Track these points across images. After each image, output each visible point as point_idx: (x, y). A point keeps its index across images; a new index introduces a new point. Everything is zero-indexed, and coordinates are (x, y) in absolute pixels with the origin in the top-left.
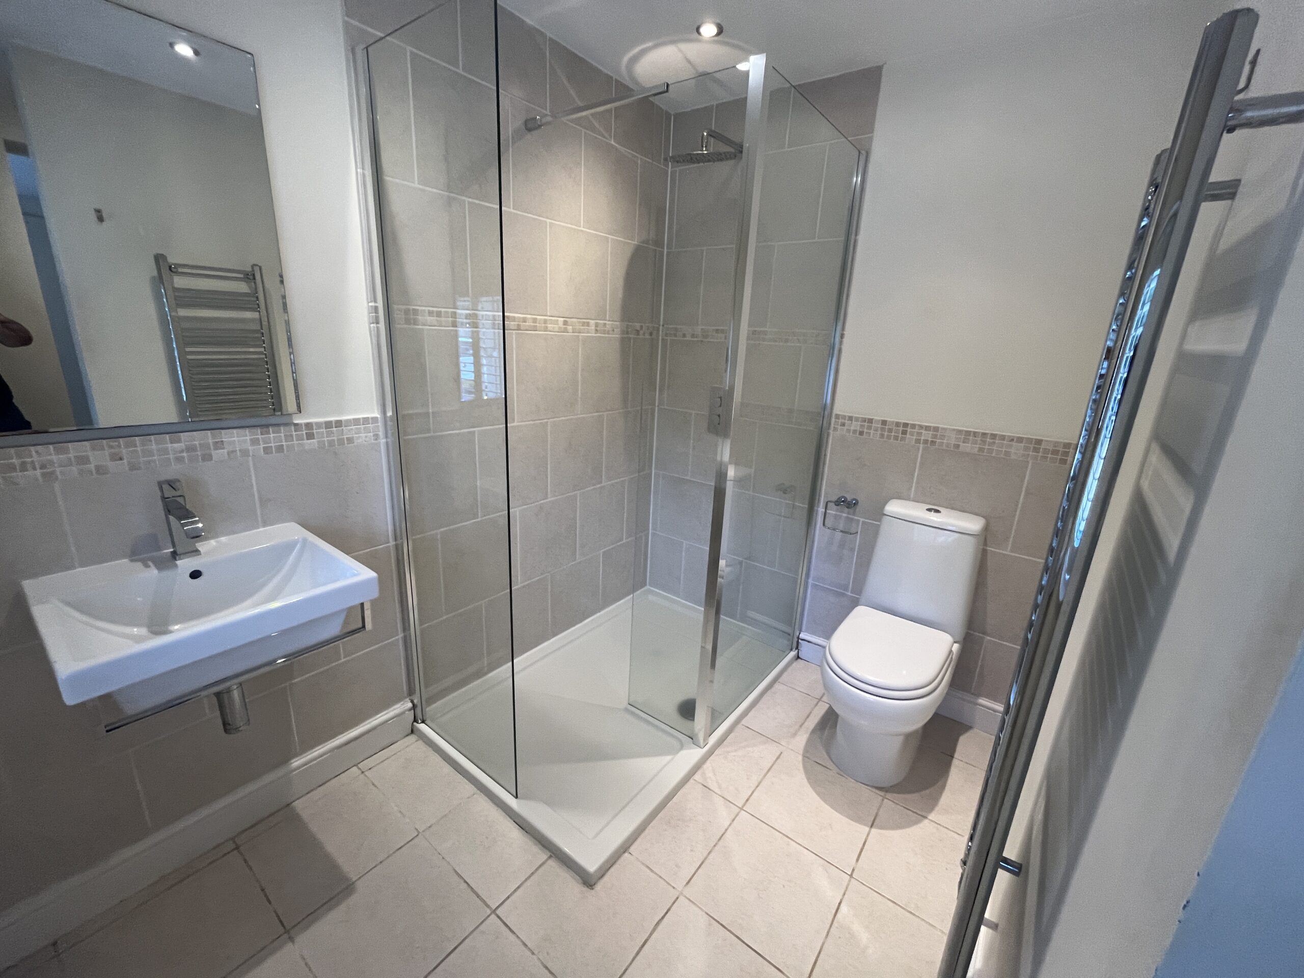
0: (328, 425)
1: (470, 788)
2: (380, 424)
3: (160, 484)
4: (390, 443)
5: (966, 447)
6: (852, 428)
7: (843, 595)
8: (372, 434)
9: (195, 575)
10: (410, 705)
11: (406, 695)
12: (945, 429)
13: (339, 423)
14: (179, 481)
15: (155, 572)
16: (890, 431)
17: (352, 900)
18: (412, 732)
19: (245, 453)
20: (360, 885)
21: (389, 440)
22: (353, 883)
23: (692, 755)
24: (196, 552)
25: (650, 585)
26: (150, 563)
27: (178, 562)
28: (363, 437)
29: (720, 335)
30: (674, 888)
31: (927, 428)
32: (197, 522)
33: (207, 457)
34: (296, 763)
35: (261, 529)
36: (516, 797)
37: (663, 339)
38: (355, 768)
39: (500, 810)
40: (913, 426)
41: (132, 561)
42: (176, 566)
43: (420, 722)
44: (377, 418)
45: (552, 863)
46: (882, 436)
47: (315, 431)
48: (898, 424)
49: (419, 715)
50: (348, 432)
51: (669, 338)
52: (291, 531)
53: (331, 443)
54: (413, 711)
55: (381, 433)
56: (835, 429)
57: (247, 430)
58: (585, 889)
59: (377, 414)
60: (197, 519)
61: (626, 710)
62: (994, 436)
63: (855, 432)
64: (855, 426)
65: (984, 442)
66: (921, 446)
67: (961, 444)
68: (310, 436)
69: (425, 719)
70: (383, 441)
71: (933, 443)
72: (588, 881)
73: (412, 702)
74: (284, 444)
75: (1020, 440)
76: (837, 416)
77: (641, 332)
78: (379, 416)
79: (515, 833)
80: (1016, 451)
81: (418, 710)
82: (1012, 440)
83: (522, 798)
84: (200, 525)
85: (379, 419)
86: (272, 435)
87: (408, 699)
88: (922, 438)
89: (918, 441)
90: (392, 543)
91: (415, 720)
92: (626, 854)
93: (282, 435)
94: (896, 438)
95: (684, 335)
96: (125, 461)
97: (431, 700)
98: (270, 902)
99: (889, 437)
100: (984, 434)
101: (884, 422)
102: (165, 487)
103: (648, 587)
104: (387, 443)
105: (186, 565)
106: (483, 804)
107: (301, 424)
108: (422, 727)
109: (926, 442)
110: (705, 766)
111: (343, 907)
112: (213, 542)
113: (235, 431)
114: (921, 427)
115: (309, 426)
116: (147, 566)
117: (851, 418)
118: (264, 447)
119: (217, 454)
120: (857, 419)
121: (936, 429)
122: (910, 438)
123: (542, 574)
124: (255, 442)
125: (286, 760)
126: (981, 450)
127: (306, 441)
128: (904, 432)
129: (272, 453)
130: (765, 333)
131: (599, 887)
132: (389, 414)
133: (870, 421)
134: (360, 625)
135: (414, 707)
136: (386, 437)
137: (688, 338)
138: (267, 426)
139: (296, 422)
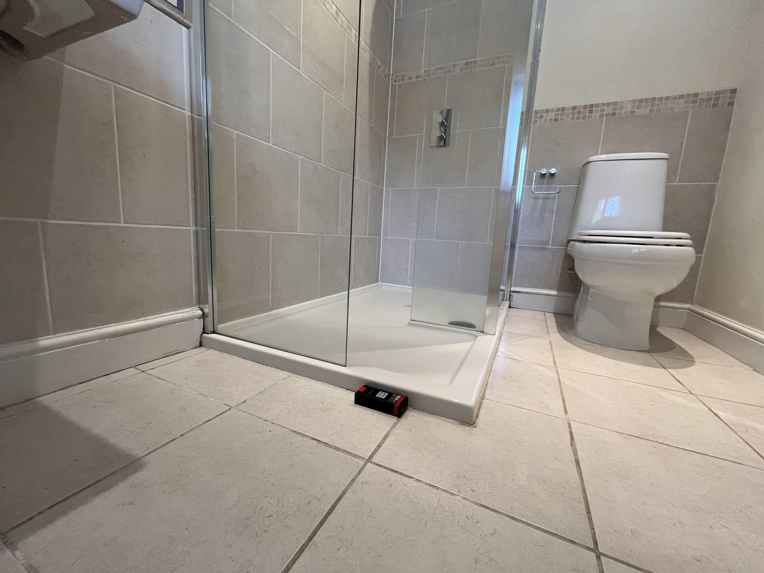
5: (640, 112)
6: (549, 117)
7: (544, 249)
10: (199, 313)
11: (195, 303)
12: (623, 102)
16: (579, 113)
22: (138, 460)
23: (488, 339)
29: (440, 71)
30: (556, 417)
31: (609, 104)
37: (392, 85)
38: (133, 368)
40: (597, 105)
43: (210, 332)
46: (573, 118)
48: (585, 107)
49: (209, 326)
51: (397, 84)
54: (202, 319)
56: (535, 122)
62: (661, 99)
63: (551, 120)
64: (551, 116)
65: (653, 105)
66: (605, 118)
67: (636, 110)
69: (216, 329)
71: (614, 114)
73: (202, 310)
75: (681, 97)
76: (537, 112)
80: (679, 106)
81: (209, 320)
82: (676, 98)
87: (197, 307)
88: (605, 113)
89: (602, 116)
91: (205, 331)
92: (486, 401)
94: (584, 118)
95: (410, 79)
99: (578, 118)
100: (654, 99)
101: (574, 108)
103: (380, 283)
106: (303, 381)
108: (214, 336)
109: (608, 115)
111: (120, 488)
114: (604, 104)
117: (547, 111)
120: (552, 110)
121: (615, 103)
122: (596, 115)
123: (315, 232)
126: (651, 111)
128: (591, 112)
130: (475, 62)
131: (479, 424)
133: (563, 109)
135: (204, 316)
137: (414, 80)
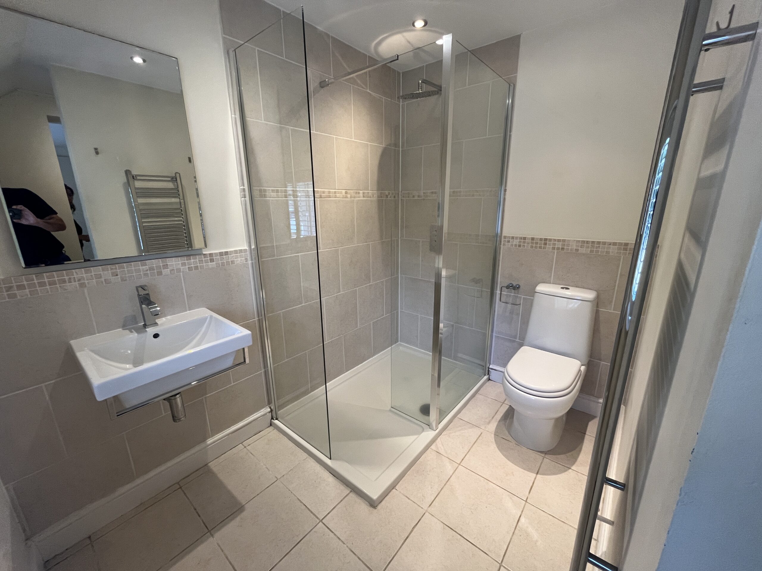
0: (221, 254)
1: (305, 455)
2: (248, 253)
3: (137, 288)
4: (254, 263)
5: (582, 250)
6: (514, 243)
7: (514, 341)
8: (244, 258)
9: (156, 336)
10: (269, 410)
11: (267, 404)
12: (569, 240)
13: (226, 253)
14: (146, 286)
15: (136, 334)
16: (537, 243)
17: (244, 514)
18: (271, 425)
19: (179, 270)
20: (246, 506)
21: (253, 261)
22: (243, 506)
23: (430, 434)
24: (156, 324)
25: (400, 342)
26: (133, 330)
27: (147, 329)
28: (239, 260)
29: (434, 195)
30: (422, 508)
31: (559, 241)
32: (156, 307)
33: (160, 273)
34: (210, 441)
35: (188, 312)
36: (330, 459)
37: (401, 200)
38: (241, 445)
39: (321, 466)
40: (550, 240)
41: (124, 329)
42: (146, 331)
43: (275, 419)
44: (246, 249)
45: (353, 496)
46: (532, 247)
47: (214, 258)
48: (541, 239)
49: (274, 416)
50: (231, 257)
51: (405, 199)
52: (203, 312)
53: (223, 264)
54: (271, 413)
55: (249, 258)
56: (504, 244)
57: (179, 258)
58: (372, 509)
59: (245, 247)
60: (157, 305)
61: (390, 410)
62: (599, 243)
63: (516, 245)
64: (516, 242)
65: (593, 246)
66: (556, 251)
67: (580, 248)
68: (212, 260)
69: (277, 417)
70: (250, 262)
71: (563, 249)
72: (373, 504)
73: (270, 408)
74: (198, 265)
75: (615, 244)
76: (505, 237)
77: (389, 196)
78: (247, 249)
79: (331, 479)
80: (613, 250)
81: (274, 412)
82: (610, 244)
83: (333, 460)
84: (158, 309)
85: (248, 250)
86: (192, 261)
87: (267, 407)
88: (556, 247)
89: (553, 248)
90: (256, 319)
91: (272, 418)
92: (394, 490)
93: (198, 260)
94: (540, 247)
95: (414, 197)
96: (119, 276)
97: (281, 407)
98: (199, 516)
99: (536, 247)
100: (593, 242)
101: (533, 239)
102: (140, 289)
103: (399, 342)
104: (252, 263)
105: (151, 331)
106: (312, 463)
107: (207, 254)
108: (276, 422)
109: (558, 249)
110: (437, 441)
111: (238, 519)
112: (164, 319)
113: (173, 259)
114: (555, 240)
115: (211, 255)
116: (132, 332)
117: (513, 238)
118: (188, 267)
119: (165, 272)
120: (517, 238)
121: (564, 241)
122: (549, 247)
123: (339, 335)
124: (184, 264)
125: (205, 439)
126: (591, 251)
127: (210, 263)
128: (545, 244)
129: (193, 270)
130: (460, 192)
131: (379, 507)
132: (253, 247)
133: (525, 238)
134: (243, 361)
135: (271, 411)
136: (252, 260)
137: (416, 198)
138: (190, 255)
139: (204, 253)
